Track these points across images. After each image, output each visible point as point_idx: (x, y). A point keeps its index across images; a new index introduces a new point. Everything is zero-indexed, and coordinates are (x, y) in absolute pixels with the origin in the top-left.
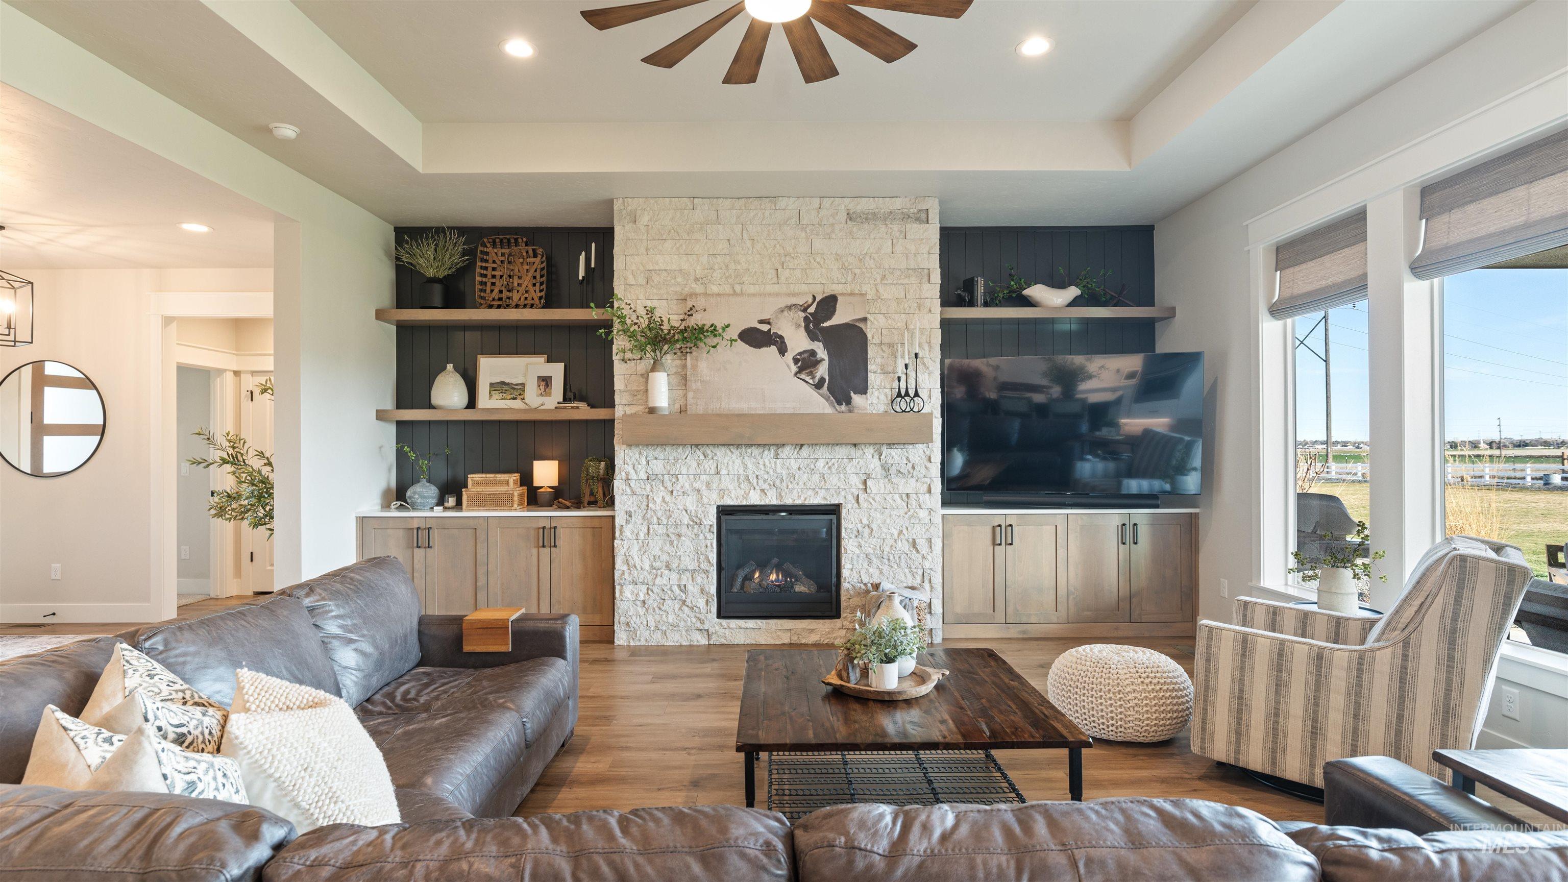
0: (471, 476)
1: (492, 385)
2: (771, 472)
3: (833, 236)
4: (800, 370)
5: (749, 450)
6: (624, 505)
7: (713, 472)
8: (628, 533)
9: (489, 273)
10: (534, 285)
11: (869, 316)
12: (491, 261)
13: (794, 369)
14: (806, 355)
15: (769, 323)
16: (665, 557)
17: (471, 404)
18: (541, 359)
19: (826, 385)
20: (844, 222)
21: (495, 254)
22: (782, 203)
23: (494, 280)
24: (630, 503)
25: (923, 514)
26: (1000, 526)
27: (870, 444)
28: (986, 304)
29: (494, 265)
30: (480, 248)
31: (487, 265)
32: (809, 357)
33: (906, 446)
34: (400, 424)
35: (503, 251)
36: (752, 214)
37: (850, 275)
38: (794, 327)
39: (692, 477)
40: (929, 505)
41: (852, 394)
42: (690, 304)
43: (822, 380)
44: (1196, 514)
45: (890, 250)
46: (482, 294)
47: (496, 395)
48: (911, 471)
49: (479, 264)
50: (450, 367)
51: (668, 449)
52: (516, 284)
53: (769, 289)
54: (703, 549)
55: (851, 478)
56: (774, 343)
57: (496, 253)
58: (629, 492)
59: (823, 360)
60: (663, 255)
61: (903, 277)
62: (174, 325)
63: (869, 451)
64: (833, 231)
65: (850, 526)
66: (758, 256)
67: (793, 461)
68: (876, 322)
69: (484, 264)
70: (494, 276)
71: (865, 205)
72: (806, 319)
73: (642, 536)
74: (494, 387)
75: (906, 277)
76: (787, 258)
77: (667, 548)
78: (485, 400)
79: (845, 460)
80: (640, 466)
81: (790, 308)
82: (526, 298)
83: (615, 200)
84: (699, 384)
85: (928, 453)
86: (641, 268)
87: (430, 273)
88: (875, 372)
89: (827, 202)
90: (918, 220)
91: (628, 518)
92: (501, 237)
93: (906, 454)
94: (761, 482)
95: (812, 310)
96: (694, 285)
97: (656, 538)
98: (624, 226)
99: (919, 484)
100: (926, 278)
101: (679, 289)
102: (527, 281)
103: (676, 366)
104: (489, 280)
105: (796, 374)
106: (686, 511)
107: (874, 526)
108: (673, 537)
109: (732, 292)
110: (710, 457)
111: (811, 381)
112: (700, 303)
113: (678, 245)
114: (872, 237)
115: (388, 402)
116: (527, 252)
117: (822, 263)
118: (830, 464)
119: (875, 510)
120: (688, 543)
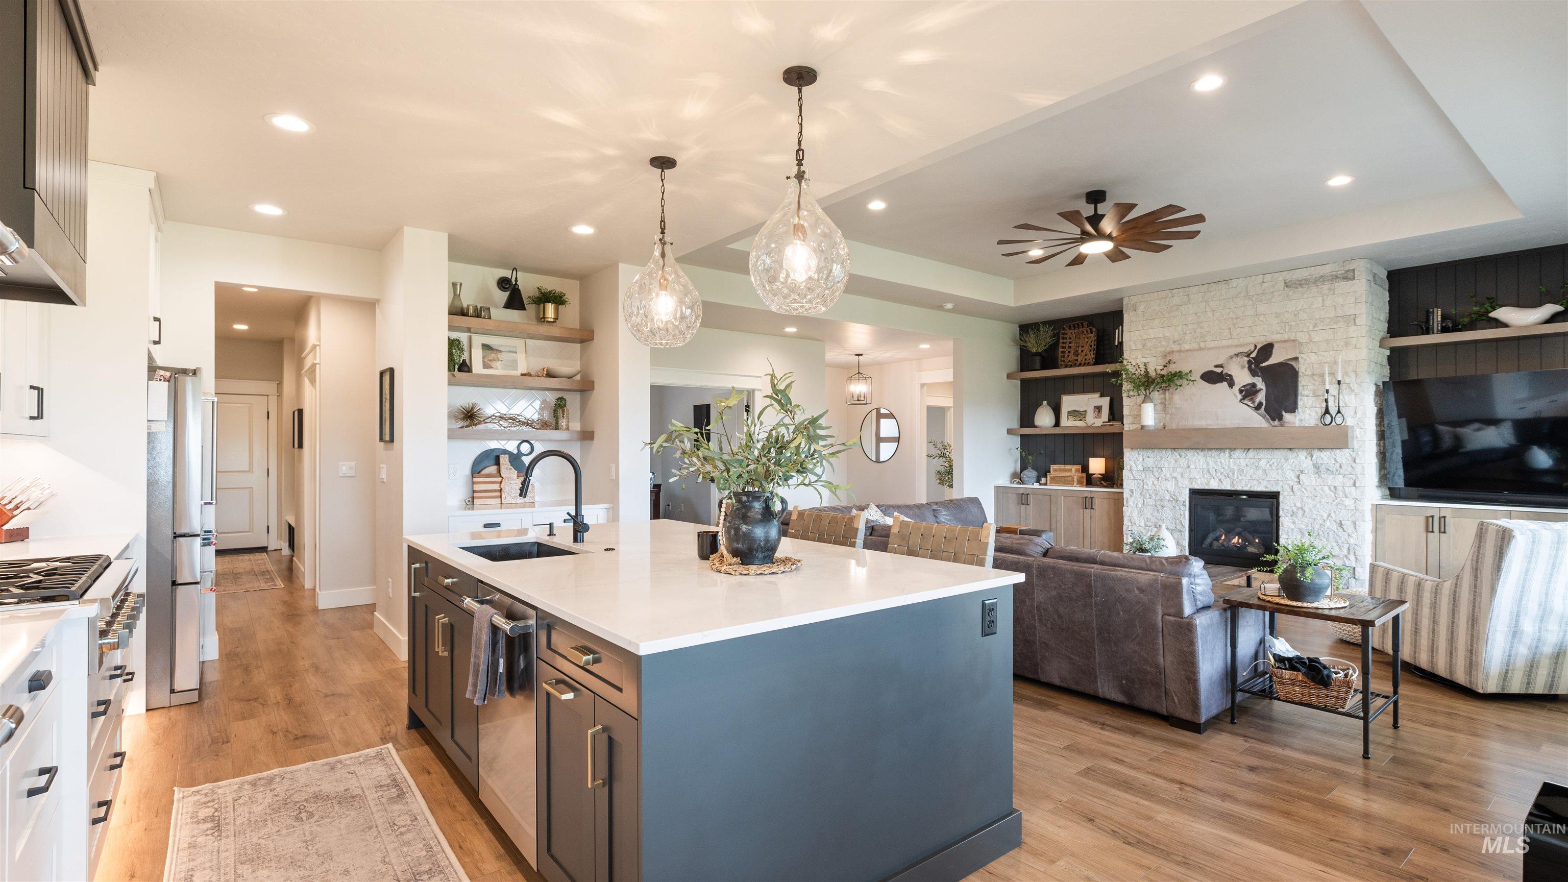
0: (1052, 466)
1: (1068, 412)
2: (1226, 468)
3: (1274, 300)
4: (1244, 398)
5: (1210, 453)
6: (1129, 486)
7: (1185, 466)
8: (1131, 503)
9: (1067, 345)
10: (1090, 351)
12: (1068, 338)
13: (1240, 397)
14: (1248, 387)
16: (1154, 520)
17: (1057, 424)
18: (1097, 395)
19: (1263, 407)
20: (1282, 289)
21: (1071, 333)
22: (1234, 283)
23: (1069, 350)
24: (1132, 484)
26: (1432, 517)
27: (1303, 449)
28: (1445, 330)
29: (1070, 340)
30: (1062, 332)
31: (1066, 341)
32: (1250, 389)
33: (1334, 450)
34: (1022, 436)
35: (1074, 331)
36: (1213, 293)
37: (1287, 327)
38: (1240, 368)
39: (1171, 469)
40: (1354, 495)
41: (1283, 413)
42: (1168, 359)
43: (1260, 404)
45: (1320, 304)
46: (1063, 359)
47: (1071, 418)
48: (1339, 469)
49: (1061, 341)
50: (1045, 403)
51: (1156, 451)
52: (1080, 351)
53: (1224, 343)
54: (1180, 516)
55: (1287, 473)
56: (1226, 380)
58: (1132, 478)
59: (1261, 389)
60: (1153, 328)
61: (1332, 323)
62: (926, 387)
63: (1302, 455)
64: (1273, 297)
65: (1286, 508)
66: (1217, 321)
67: (1242, 460)
68: (1308, 359)
69: (1064, 341)
70: (1070, 347)
71: (1300, 274)
72: (1249, 362)
73: (1140, 505)
74: (1070, 413)
75: (1335, 323)
76: (1238, 320)
77: (1155, 514)
78: (1066, 422)
79: (1283, 460)
80: (1138, 462)
81: (1237, 355)
82: (1085, 360)
83: (1124, 298)
84: (1173, 410)
85: (1354, 455)
86: (1140, 339)
87: (1034, 350)
88: (1307, 396)
89: (1268, 277)
90: (1346, 278)
91: (1131, 494)
92: (1074, 323)
93: (1334, 456)
94: (1218, 474)
95: (1254, 355)
96: (1173, 346)
97: (1149, 507)
98: (1129, 312)
100: (1352, 322)
101: (1164, 349)
102: (1086, 349)
103: (1161, 399)
104: (1066, 350)
105: (1241, 401)
106: (1168, 491)
107: (1307, 510)
108: (1159, 507)
109: (1198, 348)
110: (1183, 456)
111: (1252, 405)
112: (1175, 357)
113: (1163, 321)
114: (1305, 297)
115: (1015, 424)
116: (1087, 331)
117: (1264, 321)
118: (1271, 463)
119: (1307, 497)
120: (1168, 511)
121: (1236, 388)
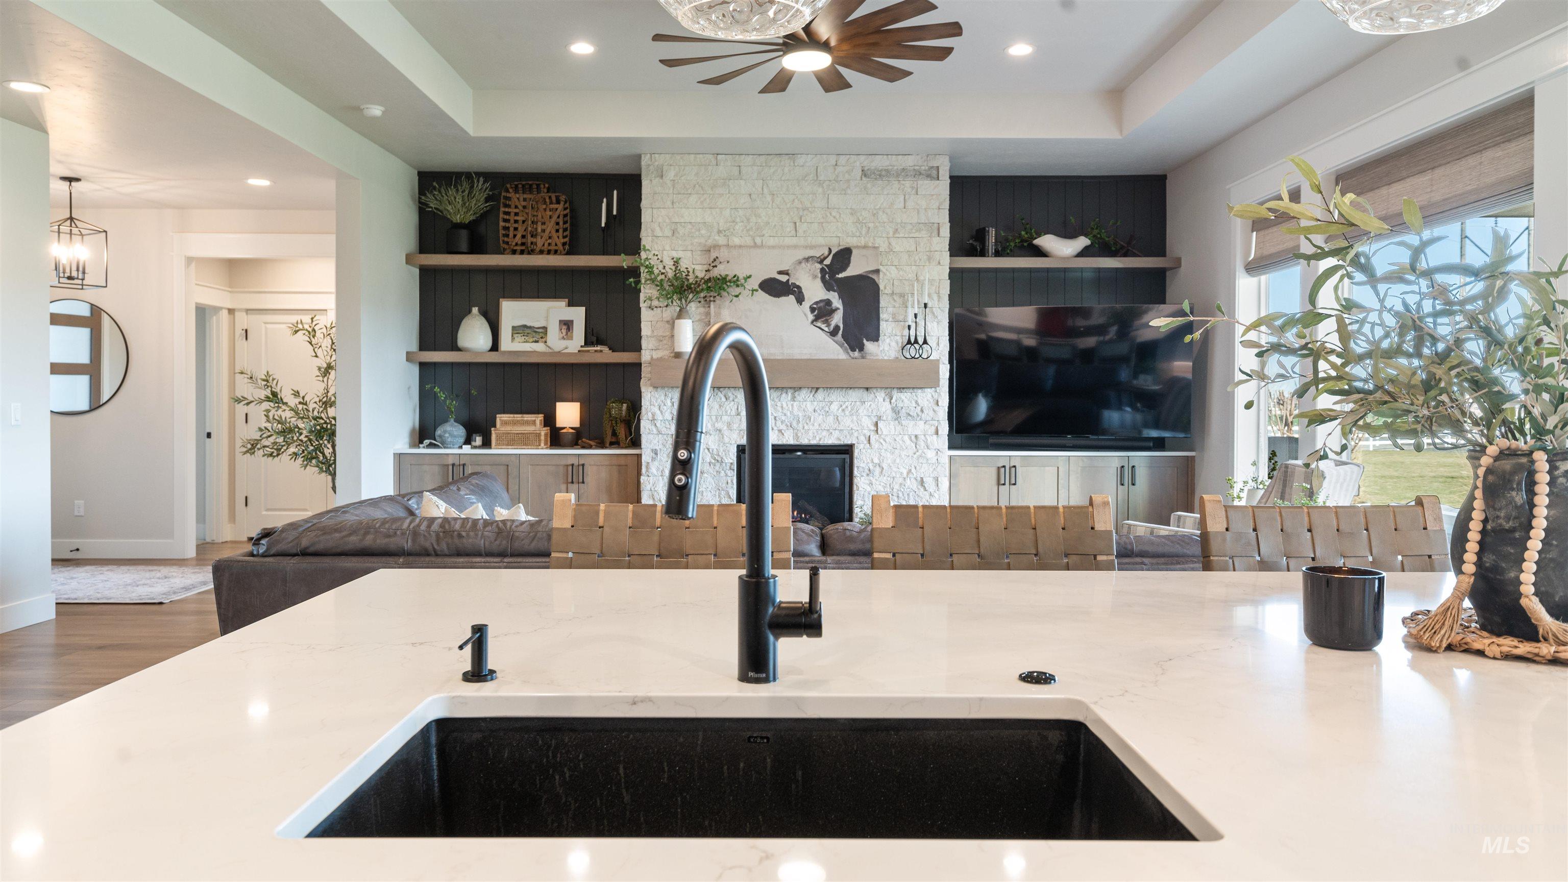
0: (500, 415)
1: (514, 328)
2: (789, 414)
3: (849, 192)
4: (817, 318)
6: (650, 443)
7: (733, 413)
8: (653, 470)
9: (512, 218)
10: (557, 231)
11: (881, 268)
12: (513, 206)
13: (811, 317)
14: (821, 304)
15: (787, 274)
17: (495, 347)
18: (562, 303)
19: (841, 332)
20: (859, 178)
22: (801, 160)
23: (516, 225)
24: (655, 442)
25: (930, 454)
26: (1004, 467)
27: (882, 388)
28: (998, 254)
29: (517, 210)
30: (503, 194)
31: (510, 210)
32: (824, 306)
33: (915, 390)
34: (422, 365)
35: (525, 196)
36: (772, 170)
37: (864, 229)
38: (810, 278)
39: (714, 418)
40: (936, 446)
41: (865, 341)
42: (713, 255)
43: (837, 328)
44: (1193, 457)
45: (902, 205)
46: (506, 239)
47: (519, 338)
48: (920, 414)
49: (502, 209)
50: (475, 310)
52: (539, 230)
53: (788, 241)
54: (724, 485)
55: (863, 420)
56: (793, 293)
57: (518, 199)
58: (655, 431)
59: (837, 309)
60: (688, 208)
61: (914, 231)
63: (881, 395)
64: (848, 187)
65: (862, 465)
66: (777, 210)
67: (809, 404)
68: (888, 273)
69: (507, 210)
70: (516, 222)
71: (880, 162)
72: (822, 270)
74: (516, 330)
75: (917, 231)
76: (805, 212)
78: (507, 343)
79: (858, 403)
80: (665, 407)
81: (807, 259)
82: (549, 244)
83: (643, 156)
85: (936, 397)
86: (667, 221)
87: (457, 219)
88: (886, 321)
89: (843, 160)
90: (929, 176)
91: (654, 456)
92: (524, 183)
93: (915, 398)
94: (779, 423)
95: (828, 261)
96: (717, 238)
98: (651, 180)
99: (927, 427)
100: (936, 232)
101: (702, 240)
102: (550, 227)
103: (700, 314)
104: (511, 225)
105: (812, 322)
106: (708, 449)
107: (885, 466)
109: (752, 244)
110: (731, 399)
111: (826, 329)
112: (723, 254)
113: (702, 199)
114: (885, 193)
115: (414, 346)
116: (550, 197)
117: (838, 217)
118: (844, 407)
119: (886, 450)
120: (710, 479)
121: (807, 305)
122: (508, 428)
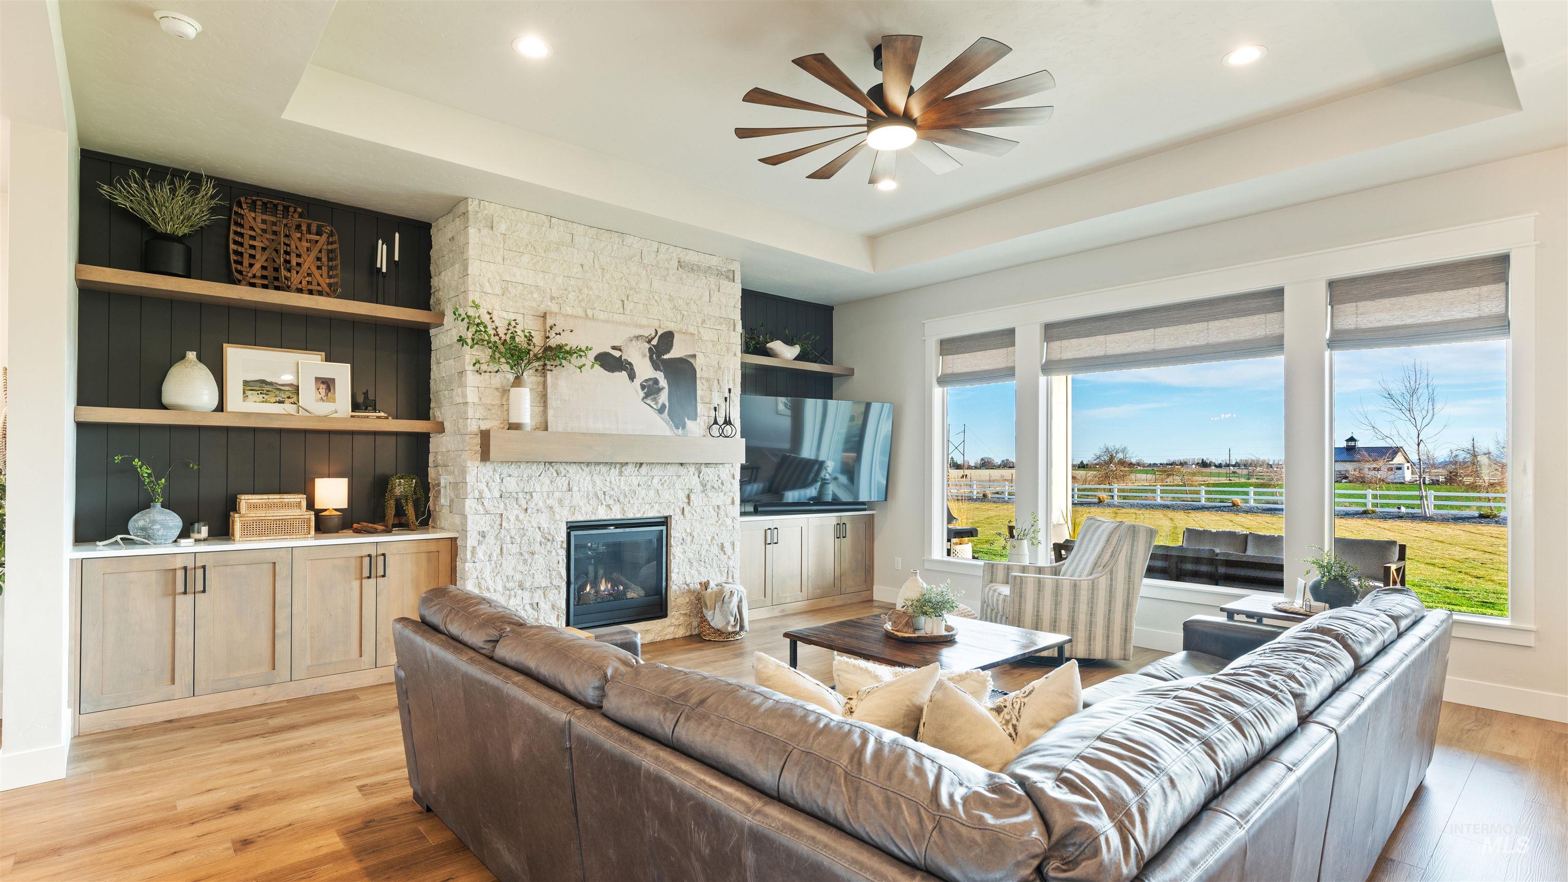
1: (246, 383)
2: (616, 488)
3: (668, 279)
4: (647, 396)
5: (598, 468)
6: (477, 525)
7: (565, 488)
8: (480, 555)
9: (247, 242)
10: (320, 268)
11: (697, 353)
13: (642, 394)
14: (650, 383)
15: (620, 350)
16: (518, 577)
17: (220, 408)
18: (317, 357)
19: (667, 410)
20: (676, 268)
22: (629, 240)
24: (482, 523)
25: (729, 521)
26: (770, 529)
27: (693, 463)
29: (253, 233)
30: (235, 208)
31: (242, 231)
33: (718, 465)
35: (265, 217)
36: (603, 245)
37: (680, 316)
38: (641, 356)
39: (545, 494)
40: (732, 514)
42: (546, 323)
43: (664, 406)
44: (873, 515)
45: (708, 299)
46: (239, 267)
47: (253, 396)
48: (721, 486)
49: (233, 228)
50: (191, 355)
51: (523, 466)
52: (295, 263)
53: (617, 318)
54: (555, 565)
55: (678, 493)
57: (254, 219)
58: (482, 512)
59: (663, 388)
60: (520, 268)
61: (717, 323)
63: (692, 469)
64: (668, 274)
65: (676, 534)
66: (607, 285)
67: (634, 478)
69: (239, 230)
70: (253, 247)
71: (691, 257)
72: (650, 349)
73: (494, 558)
74: (249, 386)
75: (719, 324)
76: (632, 292)
77: (521, 567)
78: (236, 402)
79: (674, 477)
80: (493, 484)
82: (310, 283)
83: (470, 200)
84: (559, 402)
85: (732, 471)
86: (498, 278)
87: (168, 228)
89: (663, 248)
90: (727, 278)
91: (481, 539)
92: (265, 200)
93: (717, 472)
94: (607, 497)
95: (655, 342)
96: (549, 303)
97: (510, 558)
98: (480, 230)
99: (725, 497)
100: (732, 327)
101: (534, 304)
102: (309, 262)
103: (532, 383)
104: (246, 251)
105: (643, 399)
106: (539, 528)
107: (695, 534)
108: (527, 556)
109: (584, 316)
110: (563, 474)
112: (561, 324)
113: (535, 261)
114: (696, 286)
116: (309, 226)
117: (659, 301)
118: (662, 481)
119: (696, 520)
120: (541, 560)
121: (638, 381)
122: (261, 513)
